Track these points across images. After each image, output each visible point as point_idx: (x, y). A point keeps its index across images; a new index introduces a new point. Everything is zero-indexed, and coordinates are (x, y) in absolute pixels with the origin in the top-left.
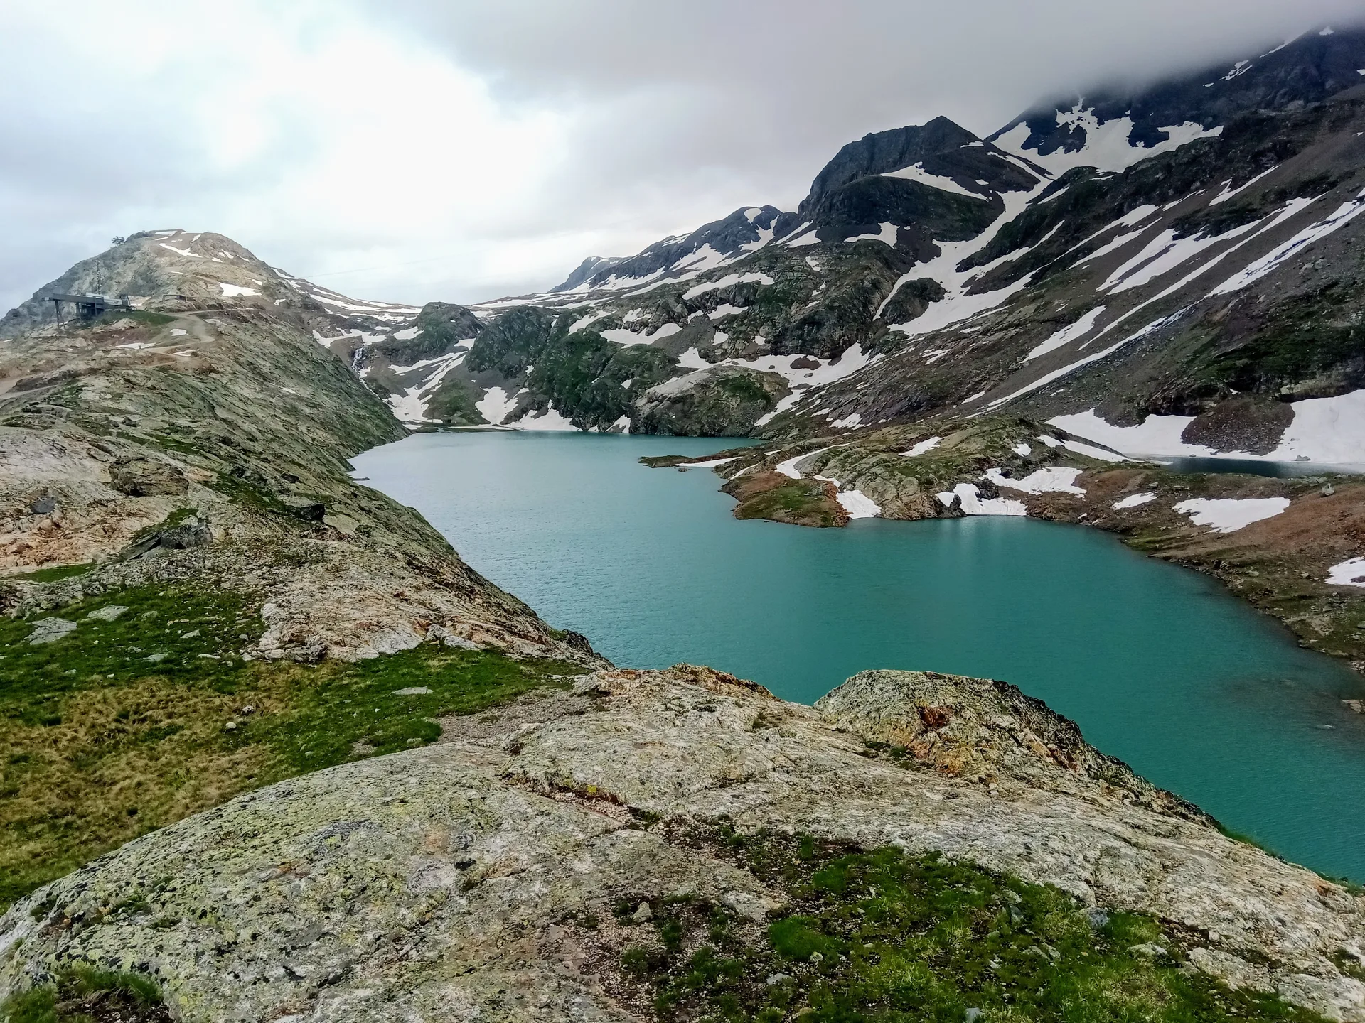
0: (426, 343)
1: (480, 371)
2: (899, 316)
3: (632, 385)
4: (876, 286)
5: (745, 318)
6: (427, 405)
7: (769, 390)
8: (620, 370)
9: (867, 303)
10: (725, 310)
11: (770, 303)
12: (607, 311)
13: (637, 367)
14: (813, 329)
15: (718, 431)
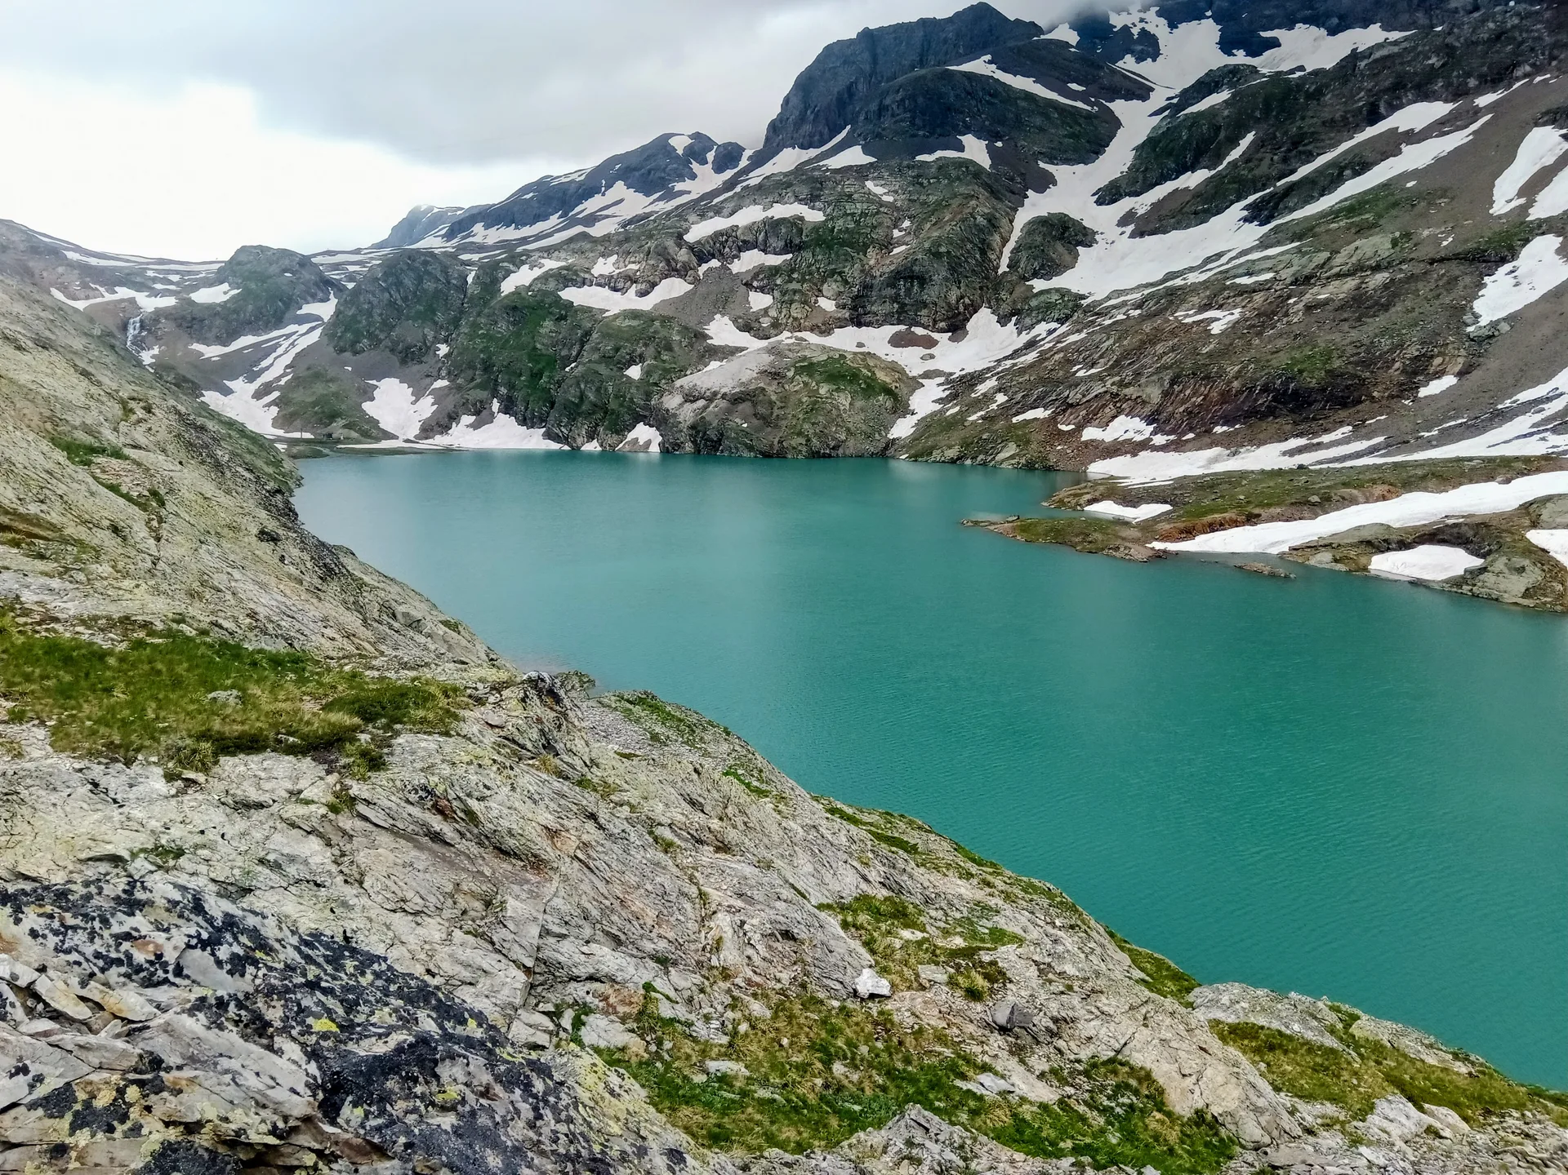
0: (250, 307)
1: (356, 353)
2: (1042, 266)
3: (647, 373)
4: (993, 223)
5: (793, 271)
6: (274, 410)
7: (888, 380)
8: (617, 350)
9: (984, 248)
10: (749, 261)
11: (830, 248)
12: (558, 259)
13: (646, 345)
14: (912, 286)
15: (833, 448)
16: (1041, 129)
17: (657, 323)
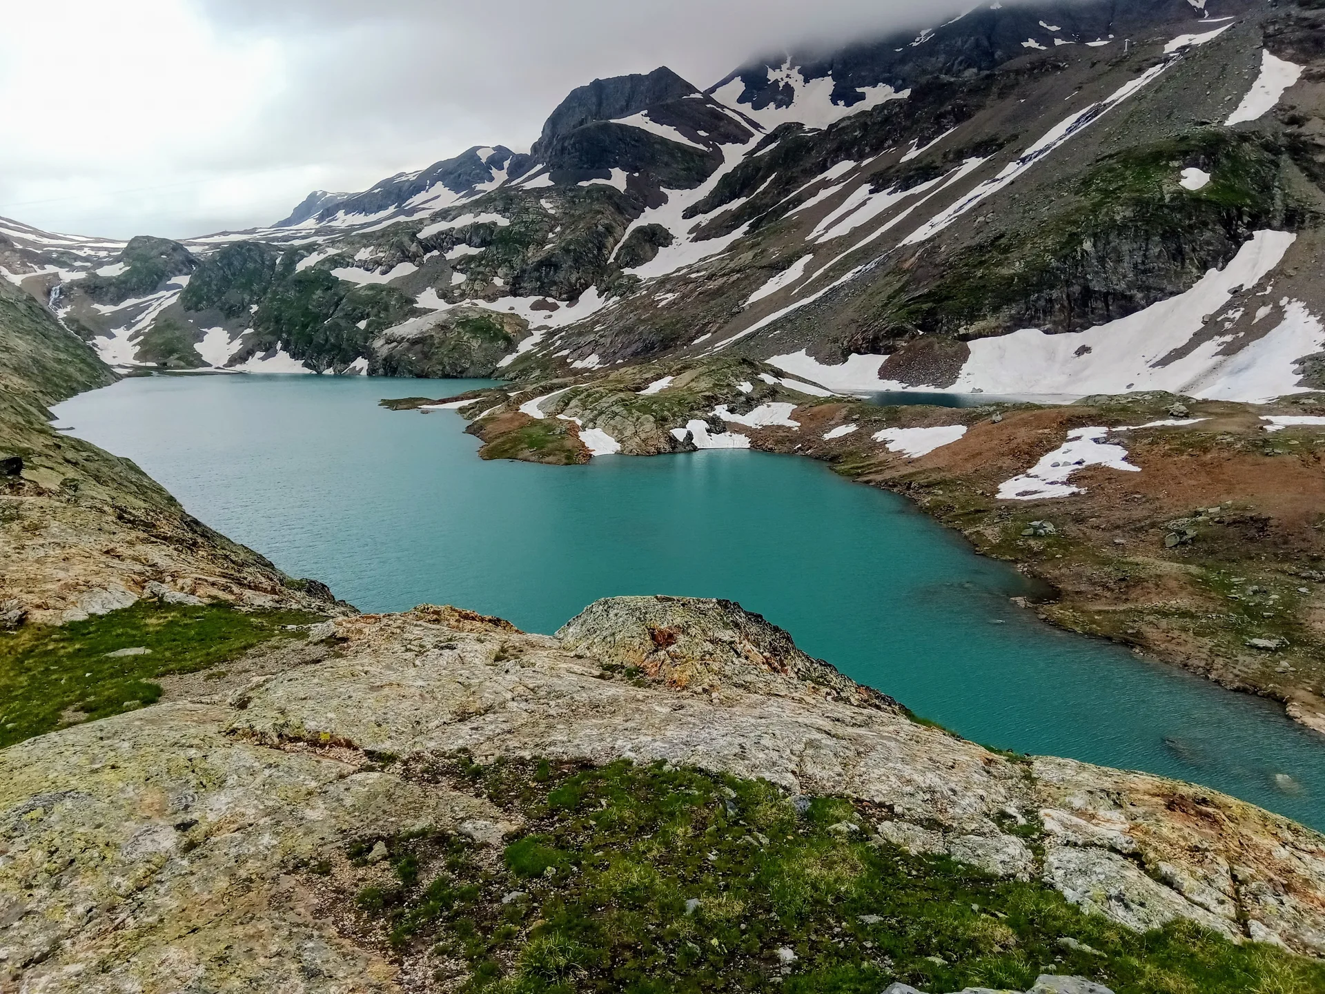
0: (134, 280)
1: (198, 310)
2: (631, 260)
3: (368, 325)
4: (609, 230)
5: (483, 258)
6: (138, 348)
7: (510, 331)
8: (354, 310)
9: (601, 246)
10: (461, 250)
11: (507, 244)
12: (338, 248)
13: (372, 307)
14: (550, 271)
15: (460, 372)
16: (667, 164)
17: (384, 293)
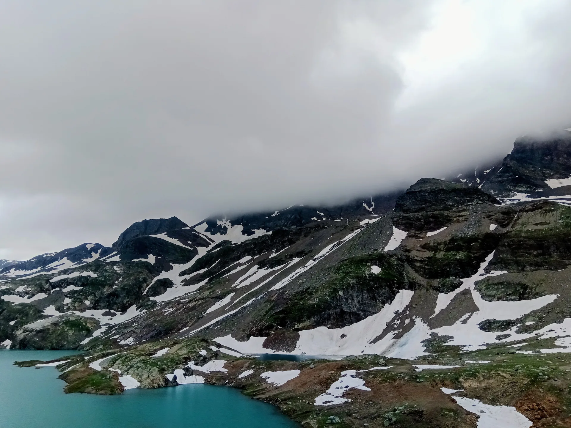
2: (154, 294)
3: (15, 323)
4: (145, 280)
5: (81, 292)
7: (90, 326)
8: (9, 315)
9: (140, 287)
10: (71, 288)
11: (94, 286)
12: (7, 286)
13: (20, 314)
14: (114, 298)
15: (61, 347)
17: (27, 307)
